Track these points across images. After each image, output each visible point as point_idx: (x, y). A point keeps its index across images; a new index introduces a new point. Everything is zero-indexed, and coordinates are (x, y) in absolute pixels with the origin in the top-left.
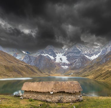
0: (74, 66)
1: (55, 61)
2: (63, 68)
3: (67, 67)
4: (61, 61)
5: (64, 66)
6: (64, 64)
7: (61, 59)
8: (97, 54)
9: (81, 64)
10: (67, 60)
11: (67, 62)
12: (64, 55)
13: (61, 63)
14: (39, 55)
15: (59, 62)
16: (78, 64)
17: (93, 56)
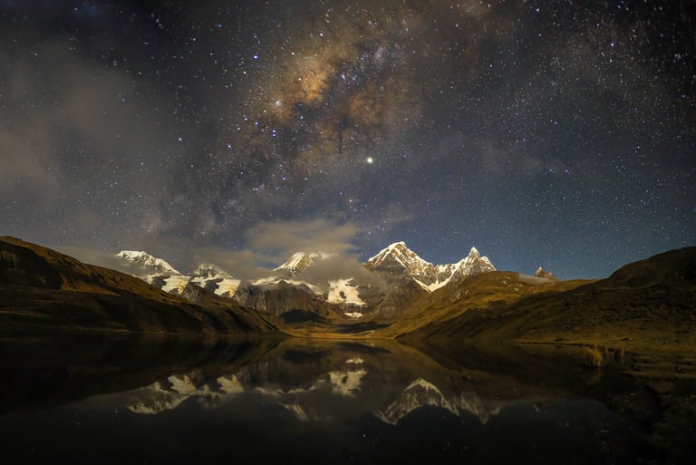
0: (377, 312)
1: (327, 299)
2: (350, 317)
3: (360, 315)
4: (341, 299)
5: (352, 312)
6: (352, 308)
7: (342, 294)
9: (394, 308)
10: (359, 296)
11: (359, 303)
12: (352, 284)
13: (342, 304)
14: (277, 282)
15: (337, 302)
16: (387, 309)
17: (434, 283)
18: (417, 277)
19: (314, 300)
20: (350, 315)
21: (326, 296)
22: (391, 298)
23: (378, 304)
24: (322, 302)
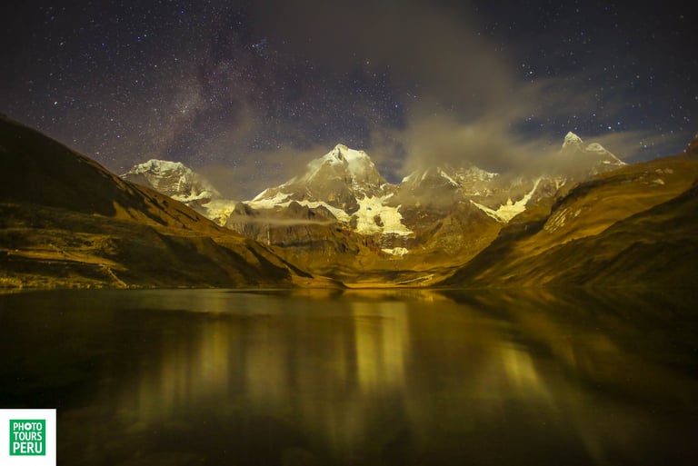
0: (433, 245)
1: (355, 227)
2: (390, 255)
3: (404, 251)
4: (376, 228)
5: (392, 247)
6: (393, 240)
7: (377, 220)
8: (520, 198)
9: (460, 237)
10: (403, 222)
11: (404, 232)
12: (391, 204)
13: (377, 235)
14: (288, 204)
15: (369, 233)
16: (449, 239)
17: (505, 204)
18: (477, 199)
19: (339, 230)
20: (389, 251)
21: (354, 223)
22: (455, 221)
23: (433, 232)
24: (349, 234)
